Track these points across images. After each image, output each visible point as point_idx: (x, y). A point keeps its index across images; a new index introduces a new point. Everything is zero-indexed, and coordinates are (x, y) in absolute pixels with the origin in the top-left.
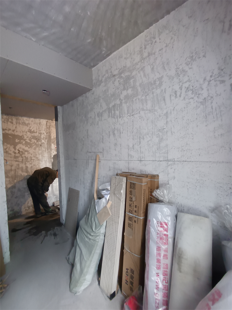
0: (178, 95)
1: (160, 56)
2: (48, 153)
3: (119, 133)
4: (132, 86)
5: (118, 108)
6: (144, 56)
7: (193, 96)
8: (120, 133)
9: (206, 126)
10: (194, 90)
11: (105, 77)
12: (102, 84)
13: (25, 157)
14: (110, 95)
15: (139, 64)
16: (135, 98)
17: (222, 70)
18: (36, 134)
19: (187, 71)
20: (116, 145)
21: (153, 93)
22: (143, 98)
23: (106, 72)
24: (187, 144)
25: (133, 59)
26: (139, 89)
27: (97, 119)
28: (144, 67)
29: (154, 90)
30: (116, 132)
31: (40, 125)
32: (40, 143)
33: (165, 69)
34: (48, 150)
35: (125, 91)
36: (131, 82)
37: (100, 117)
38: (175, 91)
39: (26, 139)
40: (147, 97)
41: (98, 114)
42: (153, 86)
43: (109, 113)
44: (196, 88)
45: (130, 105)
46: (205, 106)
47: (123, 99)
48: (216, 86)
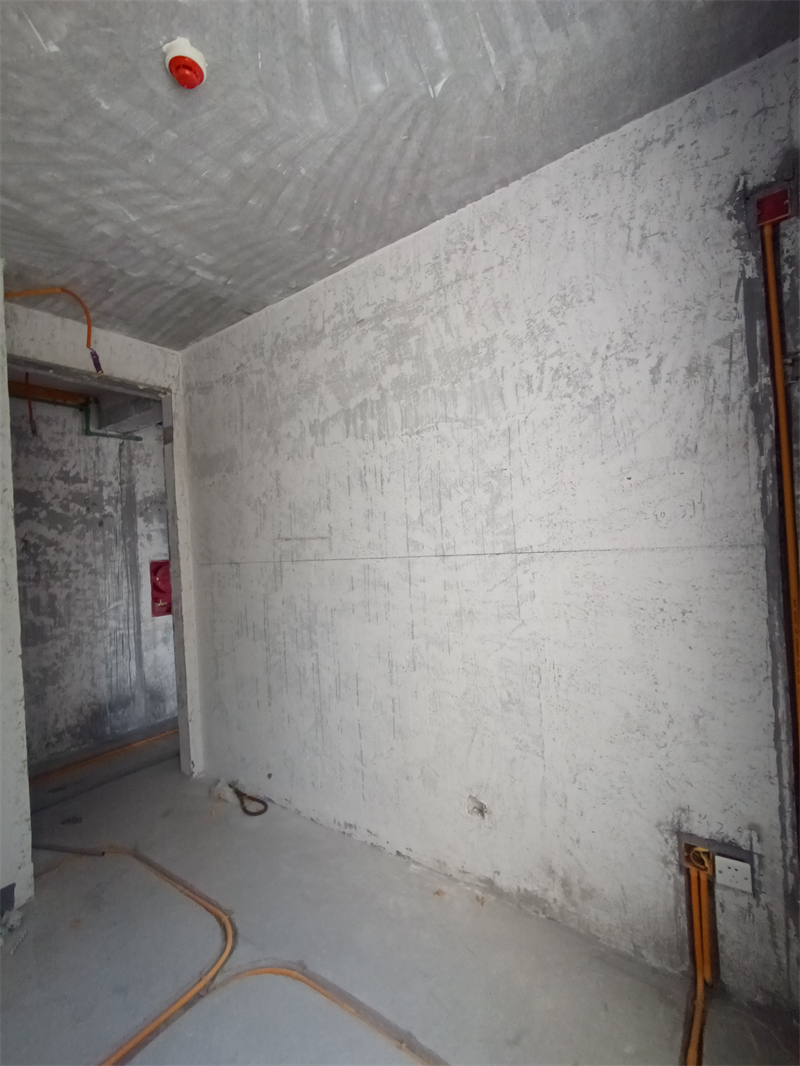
0: (535, 387)
1: (488, 285)
2: (124, 548)
3: (379, 481)
4: (414, 354)
5: (376, 412)
6: (446, 281)
7: (569, 390)
8: (382, 481)
9: (603, 463)
10: (571, 376)
11: (332, 322)
12: (323, 342)
13: (48, 562)
14: (349, 376)
15: (433, 297)
16: (424, 387)
17: (631, 335)
18: (83, 486)
19: (554, 330)
20: (369, 514)
21: (471, 378)
22: (447, 387)
23: (335, 309)
24: (561, 508)
25: (414, 284)
26: (435, 365)
27: (310, 440)
28: (446, 307)
29: (474, 370)
30: (369, 478)
31: (97, 454)
32: (97, 515)
33: (501, 319)
34: (124, 539)
35: (395, 366)
36: (409, 344)
37: (320, 435)
38: (528, 376)
39: (49, 504)
40: (456, 385)
41: (312, 428)
42: (471, 359)
43: (348, 424)
44: (576, 373)
45: (410, 404)
46: (597, 416)
47: (389, 387)
48: (620, 370)
